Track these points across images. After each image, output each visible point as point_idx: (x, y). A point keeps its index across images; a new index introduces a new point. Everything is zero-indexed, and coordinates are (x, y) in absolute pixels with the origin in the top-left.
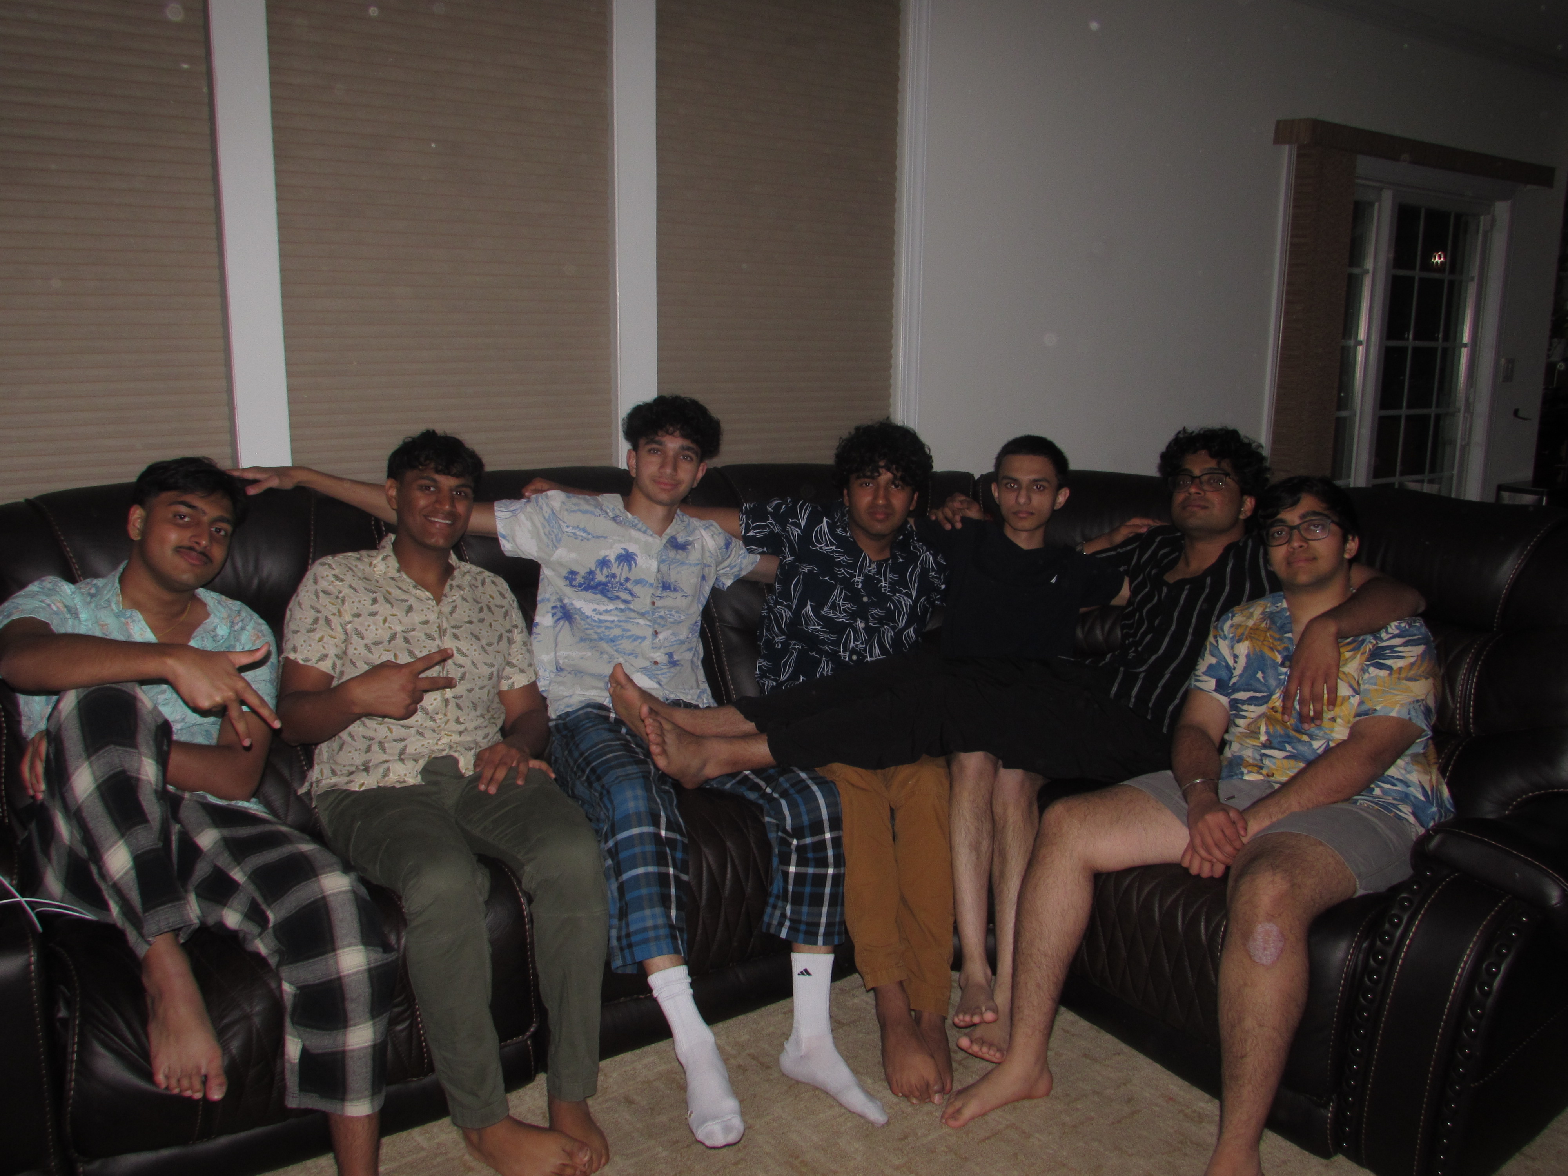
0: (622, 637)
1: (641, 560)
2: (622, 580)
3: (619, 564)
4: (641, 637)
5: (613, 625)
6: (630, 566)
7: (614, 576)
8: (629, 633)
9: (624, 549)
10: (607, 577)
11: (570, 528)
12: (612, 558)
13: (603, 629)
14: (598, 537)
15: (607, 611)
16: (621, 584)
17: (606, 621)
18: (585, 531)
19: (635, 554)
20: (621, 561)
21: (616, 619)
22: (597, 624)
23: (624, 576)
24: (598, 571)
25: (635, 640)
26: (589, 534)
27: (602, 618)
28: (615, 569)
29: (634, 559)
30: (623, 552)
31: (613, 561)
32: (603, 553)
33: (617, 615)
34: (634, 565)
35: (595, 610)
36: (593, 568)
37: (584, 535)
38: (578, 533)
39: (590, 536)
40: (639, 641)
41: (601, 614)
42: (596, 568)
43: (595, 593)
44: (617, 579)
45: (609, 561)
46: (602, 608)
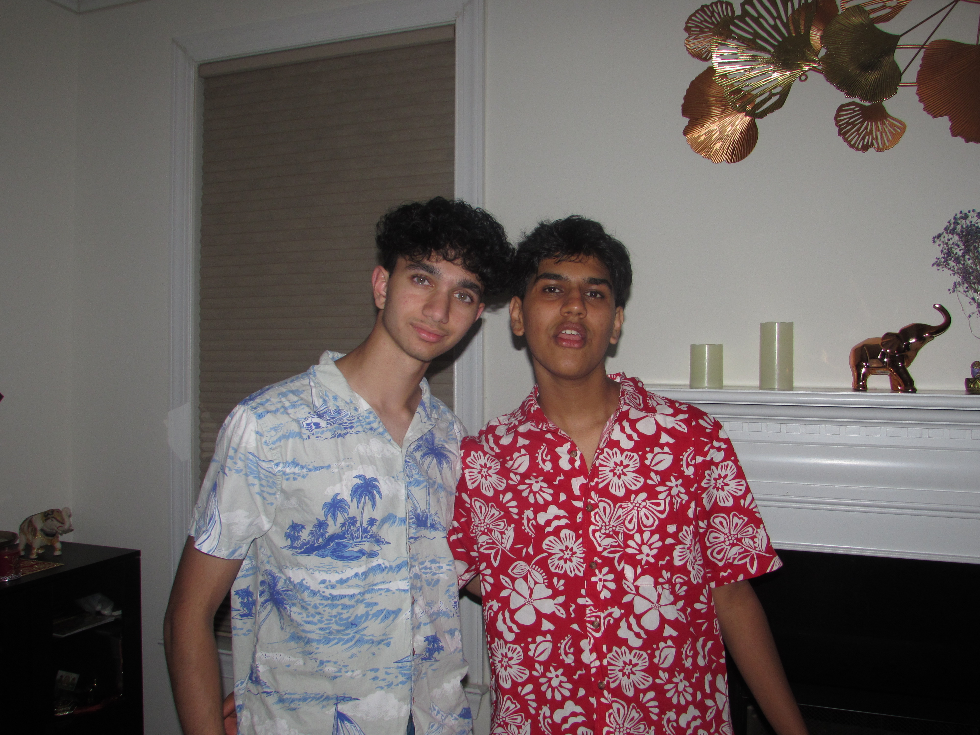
0: (366, 615)
1: (384, 486)
2: (365, 524)
3: (359, 501)
4: (394, 612)
5: (352, 602)
6: (373, 500)
7: (353, 521)
8: (376, 609)
9: (359, 476)
10: (343, 525)
11: (281, 465)
12: (346, 495)
13: (339, 609)
14: (316, 469)
15: (342, 582)
16: (365, 531)
17: (342, 597)
18: (295, 464)
19: (375, 480)
20: (361, 495)
21: (356, 591)
22: (329, 602)
23: (366, 518)
24: (330, 521)
25: (386, 617)
26: (302, 467)
27: (335, 592)
28: (353, 510)
29: (376, 487)
30: (358, 481)
31: (348, 499)
32: (329, 492)
33: (358, 586)
34: (377, 496)
35: (323, 582)
36: (322, 518)
37: (297, 470)
38: (288, 470)
39: (305, 470)
40: (392, 617)
41: (333, 587)
42: (326, 516)
43: (323, 556)
44: (358, 524)
45: (342, 501)
46: (334, 578)
